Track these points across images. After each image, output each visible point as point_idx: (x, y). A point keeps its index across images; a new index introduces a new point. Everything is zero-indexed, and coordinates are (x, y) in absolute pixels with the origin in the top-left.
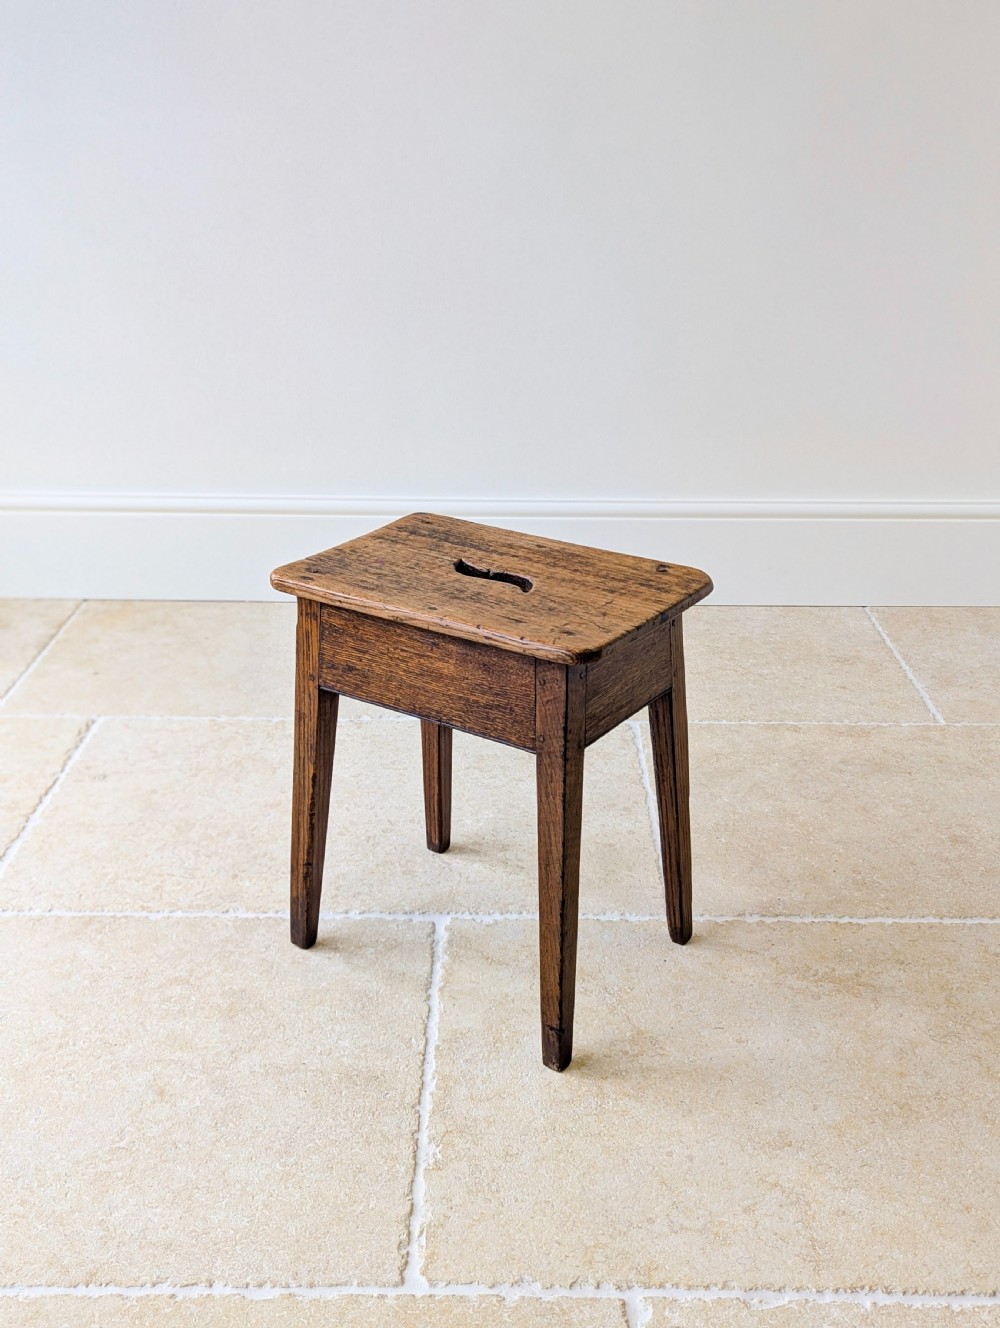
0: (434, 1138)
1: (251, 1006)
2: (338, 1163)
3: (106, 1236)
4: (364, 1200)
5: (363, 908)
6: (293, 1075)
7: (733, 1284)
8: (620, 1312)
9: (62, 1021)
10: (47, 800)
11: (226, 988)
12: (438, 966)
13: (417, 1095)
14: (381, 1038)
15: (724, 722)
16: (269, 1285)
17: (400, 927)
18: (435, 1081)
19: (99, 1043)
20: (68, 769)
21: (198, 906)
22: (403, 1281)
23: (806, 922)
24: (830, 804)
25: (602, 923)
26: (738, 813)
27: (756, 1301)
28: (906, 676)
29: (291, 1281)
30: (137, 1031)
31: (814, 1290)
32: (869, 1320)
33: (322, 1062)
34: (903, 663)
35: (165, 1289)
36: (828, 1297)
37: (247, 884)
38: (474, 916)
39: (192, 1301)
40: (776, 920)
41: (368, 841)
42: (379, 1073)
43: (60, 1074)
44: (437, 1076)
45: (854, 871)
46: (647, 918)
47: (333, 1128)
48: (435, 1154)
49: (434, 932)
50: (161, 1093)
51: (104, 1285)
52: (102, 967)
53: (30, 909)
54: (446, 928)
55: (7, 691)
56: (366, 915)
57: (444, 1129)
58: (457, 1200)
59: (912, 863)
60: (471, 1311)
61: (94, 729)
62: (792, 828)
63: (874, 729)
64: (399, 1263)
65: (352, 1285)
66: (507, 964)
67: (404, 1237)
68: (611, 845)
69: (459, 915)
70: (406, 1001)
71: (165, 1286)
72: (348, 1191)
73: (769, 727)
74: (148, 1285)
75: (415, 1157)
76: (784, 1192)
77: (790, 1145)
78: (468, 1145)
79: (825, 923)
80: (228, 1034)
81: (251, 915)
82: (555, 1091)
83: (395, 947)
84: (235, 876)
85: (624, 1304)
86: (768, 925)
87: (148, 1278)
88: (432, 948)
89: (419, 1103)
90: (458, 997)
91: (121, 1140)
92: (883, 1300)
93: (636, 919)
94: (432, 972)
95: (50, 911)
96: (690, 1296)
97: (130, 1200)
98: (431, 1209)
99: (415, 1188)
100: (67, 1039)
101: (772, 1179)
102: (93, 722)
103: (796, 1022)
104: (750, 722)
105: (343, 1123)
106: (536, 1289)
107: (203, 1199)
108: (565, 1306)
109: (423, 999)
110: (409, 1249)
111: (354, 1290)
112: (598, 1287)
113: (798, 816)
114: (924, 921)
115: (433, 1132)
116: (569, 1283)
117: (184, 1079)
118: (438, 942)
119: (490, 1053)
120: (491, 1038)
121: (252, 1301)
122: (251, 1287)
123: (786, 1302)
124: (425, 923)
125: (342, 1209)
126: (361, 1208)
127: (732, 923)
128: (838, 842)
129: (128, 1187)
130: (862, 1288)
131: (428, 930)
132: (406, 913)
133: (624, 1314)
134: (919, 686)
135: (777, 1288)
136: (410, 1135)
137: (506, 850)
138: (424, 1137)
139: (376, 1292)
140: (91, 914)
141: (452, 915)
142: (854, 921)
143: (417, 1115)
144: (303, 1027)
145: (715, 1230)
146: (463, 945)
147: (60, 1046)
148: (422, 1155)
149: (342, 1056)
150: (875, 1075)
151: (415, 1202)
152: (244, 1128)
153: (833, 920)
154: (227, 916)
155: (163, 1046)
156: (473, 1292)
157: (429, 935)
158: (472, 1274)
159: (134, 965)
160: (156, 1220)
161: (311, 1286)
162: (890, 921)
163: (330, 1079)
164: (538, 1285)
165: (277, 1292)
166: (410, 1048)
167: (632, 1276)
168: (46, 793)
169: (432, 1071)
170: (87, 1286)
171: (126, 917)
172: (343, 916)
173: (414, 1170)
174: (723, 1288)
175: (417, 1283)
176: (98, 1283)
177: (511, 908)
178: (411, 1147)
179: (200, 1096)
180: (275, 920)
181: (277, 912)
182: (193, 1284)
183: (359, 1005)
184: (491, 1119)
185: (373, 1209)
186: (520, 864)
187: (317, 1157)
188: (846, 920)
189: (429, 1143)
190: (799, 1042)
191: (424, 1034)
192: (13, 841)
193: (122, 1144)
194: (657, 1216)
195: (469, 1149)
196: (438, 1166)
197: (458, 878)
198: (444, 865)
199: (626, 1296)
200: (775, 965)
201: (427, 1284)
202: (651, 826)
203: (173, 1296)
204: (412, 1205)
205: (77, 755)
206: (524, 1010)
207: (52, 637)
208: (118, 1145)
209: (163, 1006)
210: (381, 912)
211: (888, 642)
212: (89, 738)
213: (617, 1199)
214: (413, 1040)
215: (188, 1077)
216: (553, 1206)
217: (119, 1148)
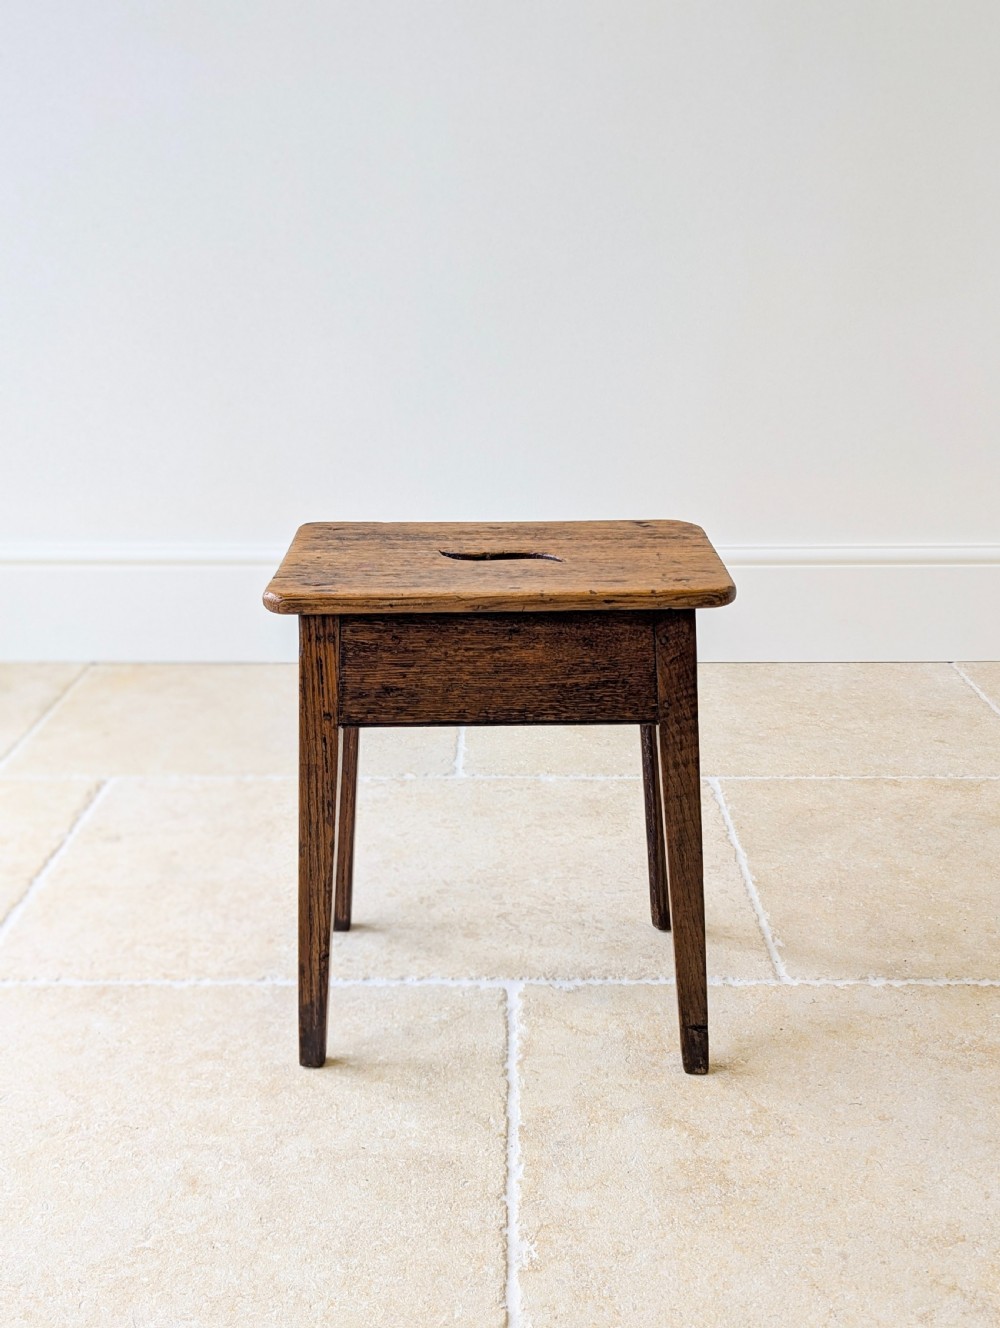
0: (527, 1234)
1: (297, 1083)
2: (411, 1264)
4: (447, 1308)
5: (422, 974)
6: (350, 1161)
9: (72, 1101)
10: (54, 863)
11: (267, 1063)
12: (514, 1037)
13: (501, 1184)
14: (454, 1118)
15: (813, 777)
17: (466, 994)
18: (523, 1165)
19: (117, 1126)
20: (77, 830)
21: (229, 973)
23: (941, 985)
24: (947, 859)
26: (843, 871)
30: (161, 1112)
33: (385, 1147)
37: (285, 949)
38: (551, 981)
40: (905, 983)
41: (421, 903)
42: (454, 1159)
43: (71, 1162)
44: (523, 1160)
45: (988, 931)
46: (754, 983)
47: (404, 1223)
48: (529, 1252)
49: (506, 999)
50: (194, 1183)
52: (120, 1041)
53: (34, 979)
54: (519, 995)
55: (9, 751)
56: (426, 982)
57: (538, 1224)
58: (562, 1309)
61: (105, 790)
62: (908, 885)
63: (983, 782)
66: (596, 1034)
69: (534, 981)
70: (479, 1076)
72: (426, 1298)
73: (865, 781)
75: (505, 1257)
76: (965, 1296)
77: (964, 1240)
79: (963, 986)
80: (271, 1115)
82: (668, 1178)
83: (462, 1016)
84: (271, 941)
86: (897, 990)
88: (506, 1017)
89: (505, 1193)
90: (541, 1071)
91: (147, 1239)
93: (741, 983)
94: (507, 1044)
95: (57, 980)
97: (159, 1311)
98: (531, 1318)
99: (509, 1294)
100: (78, 1122)
101: (949, 1281)
102: (104, 783)
103: (947, 1096)
104: (842, 777)
105: (415, 1217)
107: (249, 1310)
109: (500, 1074)
113: (912, 872)
115: (525, 1226)
117: (220, 1167)
118: (512, 1010)
119: (585, 1134)
120: (585, 1117)
124: (494, 989)
125: (420, 1320)
126: (444, 1318)
127: (854, 987)
128: (963, 900)
129: (155, 1296)
131: (499, 997)
132: (471, 979)
136: (497, 1230)
137: (581, 911)
138: (514, 1232)
140: (105, 983)
141: (526, 980)
142: (997, 984)
143: (504, 1207)
144: (359, 1107)
146: (541, 1013)
147: (71, 1130)
148: (513, 1254)
149: (408, 1139)
151: (510, 1311)
152: (295, 1224)
153: (972, 982)
154: (264, 984)
155: (193, 1129)
157: (501, 1003)
159: (157, 1039)
163: (396, 1166)
166: (489, 1128)
169: (517, 1155)
171: (146, 986)
172: (398, 982)
173: (506, 1272)
177: (593, 972)
178: (500, 1245)
179: (241, 1186)
183: (424, 1081)
184: (595, 1211)
185: (459, 1319)
186: (599, 925)
187: (386, 1257)
188: (986, 983)
189: (522, 1239)
190: (955, 1119)
191: (505, 1113)
192: (14, 906)
193: (147, 1244)
195: (571, 1246)
196: (535, 1267)
198: (511, 927)
200: (911, 1033)
202: (745, 885)
204: (507, 1314)
205: (87, 817)
206: (621, 1085)
207: (57, 699)
208: (142, 1245)
209: (192, 1084)
210: (443, 978)
211: (983, 696)
212: (99, 799)
213: (760, 1307)
214: (491, 1119)
215: (225, 1164)
216: (681, 1315)
217: (144, 1249)
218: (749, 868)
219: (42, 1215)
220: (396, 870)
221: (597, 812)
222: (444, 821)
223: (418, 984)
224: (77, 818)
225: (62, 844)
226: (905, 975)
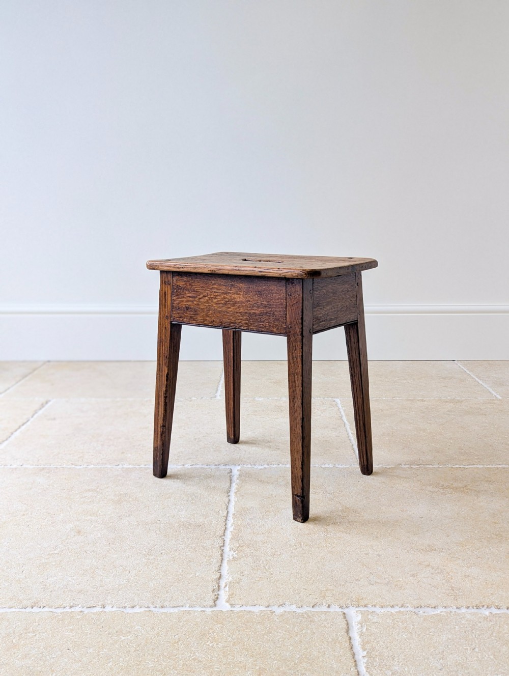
0: (233, 549)
1: (131, 499)
2: (178, 558)
3: (44, 588)
4: (193, 573)
5: (193, 464)
6: (153, 525)
7: (407, 605)
8: (342, 617)
9: (25, 505)
10: (23, 427)
11: (117, 493)
12: (234, 484)
13: (222, 532)
14: (203, 511)
16: (138, 607)
17: (213, 470)
18: (233, 527)
19: (45, 513)
20: (35, 416)
21: (103, 464)
22: (215, 605)
24: (444, 426)
25: (324, 468)
26: (395, 429)
27: (421, 612)
28: (478, 383)
29: (150, 605)
30: (66, 509)
31: (455, 607)
32: (488, 620)
33: (169, 520)
34: (477, 379)
35: (78, 609)
36: (463, 610)
37: (130, 455)
38: (253, 466)
39: (94, 613)
40: (419, 466)
41: (195, 440)
42: (201, 524)
43: (23, 525)
44: (233, 525)
45: (460, 449)
46: (348, 466)
47: (176, 545)
48: (233, 555)
49: (231, 472)
50: (79, 532)
51: (42, 608)
52: (49, 486)
53: (11, 465)
54: (238, 470)
55: (5, 391)
56: (194, 466)
57: (238, 545)
58: (246, 573)
59: (491, 446)
60: (255, 617)
61: (50, 404)
62: (424, 434)
63: (464, 400)
64: (213, 597)
65: (186, 607)
66: (272, 483)
67: (216, 587)
68: (327, 441)
69: (245, 466)
70: (216, 497)
71: (77, 608)
72: (183, 569)
73: (408, 400)
74: (68, 607)
75: (222, 556)
76: (433, 568)
77: (435, 550)
78: (252, 551)
79: (445, 467)
80: (117, 510)
81: (131, 466)
82: (300, 530)
83: (210, 477)
84: (123, 453)
85: (344, 614)
86: (415, 468)
87: (68, 604)
88: (231, 478)
89: (224, 535)
90: (245, 496)
91: (55, 550)
92: (495, 611)
93: (342, 466)
94: (230, 487)
95: (22, 466)
96: (382, 610)
97: (59, 573)
98: (231, 576)
99: (222, 568)
100: (27, 512)
101: (426, 563)
102: (50, 401)
103: (434, 504)
104: (398, 399)
105: (181, 543)
106: (293, 608)
107: (101, 573)
108: (310, 615)
109: (226, 496)
110: (219, 593)
111: (187, 609)
112: (329, 607)
113: (427, 430)
114: (500, 466)
115: (232, 546)
116: (312, 605)
117: (92, 527)
118: (233, 476)
119: (263, 516)
120: (264, 511)
121: (128, 613)
122: (127, 608)
123: (439, 612)
124: (226, 469)
125: (180, 576)
126: (191, 576)
127: (394, 468)
128: (450, 439)
129: (58, 568)
130: (483, 606)
131: (228, 471)
132: (216, 465)
133: (345, 618)
134: (486, 386)
135: (433, 606)
136: (219, 548)
137: (270, 443)
138: (227, 548)
139: (200, 609)
140: (44, 467)
141: (242, 465)
142: (462, 466)
143: (223, 540)
144: (159, 507)
145: (395, 584)
147: (24, 515)
148: (225, 556)
149: (181, 518)
150: (480, 523)
151: (222, 574)
152: (125, 545)
153: (450, 466)
154: (119, 467)
155: (81, 515)
156: (256, 609)
157: (229, 473)
158: (256, 602)
159: (67, 485)
160: (73, 581)
161: (162, 607)
162: (481, 466)
163: (174, 526)
164: (294, 606)
165: (142, 610)
166: (219, 514)
167: (349, 602)
168: (23, 425)
169: (231, 523)
170: (32, 608)
171: (63, 468)
172: (181, 466)
173: (222, 561)
174: (402, 606)
175: (223, 605)
176: (39, 607)
177: (273, 463)
178: (220, 552)
179: (101, 533)
180: (144, 468)
181: (145, 465)
182: (93, 607)
183: (190, 499)
184: (265, 541)
185: (198, 576)
186: (278, 447)
187: (166, 556)
188: (457, 466)
189: (230, 551)
190: (436, 511)
191: (227, 509)
192: (6, 439)
193: (55, 552)
194: (361, 578)
195: (252, 553)
196: (234, 559)
197: (244, 452)
198: (236, 448)
199: (345, 611)
200: (419, 483)
201: (230, 606)
202: (347, 434)
203: (81, 611)
204: (220, 575)
205: (40, 412)
206: (282, 500)
207: (30, 373)
208: (54, 552)
209: (81, 500)
210: (202, 465)
211: (468, 372)
212: (47, 406)
213: (338, 572)
214: (220, 511)
215: (94, 526)
216: (301, 574)
217: (54, 553)
218: (350, 428)
219: (8, 543)
220: (184, 429)
221: (281, 410)
222: (209, 413)
223: (191, 467)
224: (36, 412)
225: (28, 421)
226: (419, 464)
